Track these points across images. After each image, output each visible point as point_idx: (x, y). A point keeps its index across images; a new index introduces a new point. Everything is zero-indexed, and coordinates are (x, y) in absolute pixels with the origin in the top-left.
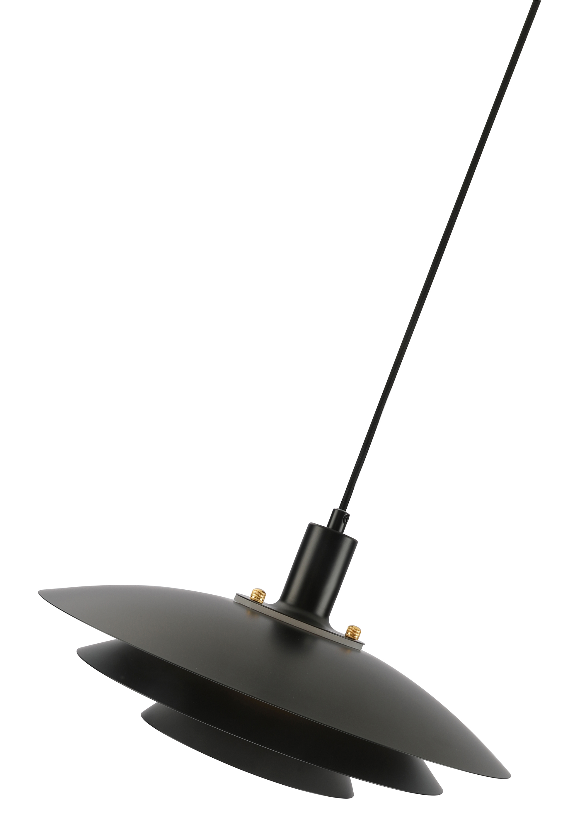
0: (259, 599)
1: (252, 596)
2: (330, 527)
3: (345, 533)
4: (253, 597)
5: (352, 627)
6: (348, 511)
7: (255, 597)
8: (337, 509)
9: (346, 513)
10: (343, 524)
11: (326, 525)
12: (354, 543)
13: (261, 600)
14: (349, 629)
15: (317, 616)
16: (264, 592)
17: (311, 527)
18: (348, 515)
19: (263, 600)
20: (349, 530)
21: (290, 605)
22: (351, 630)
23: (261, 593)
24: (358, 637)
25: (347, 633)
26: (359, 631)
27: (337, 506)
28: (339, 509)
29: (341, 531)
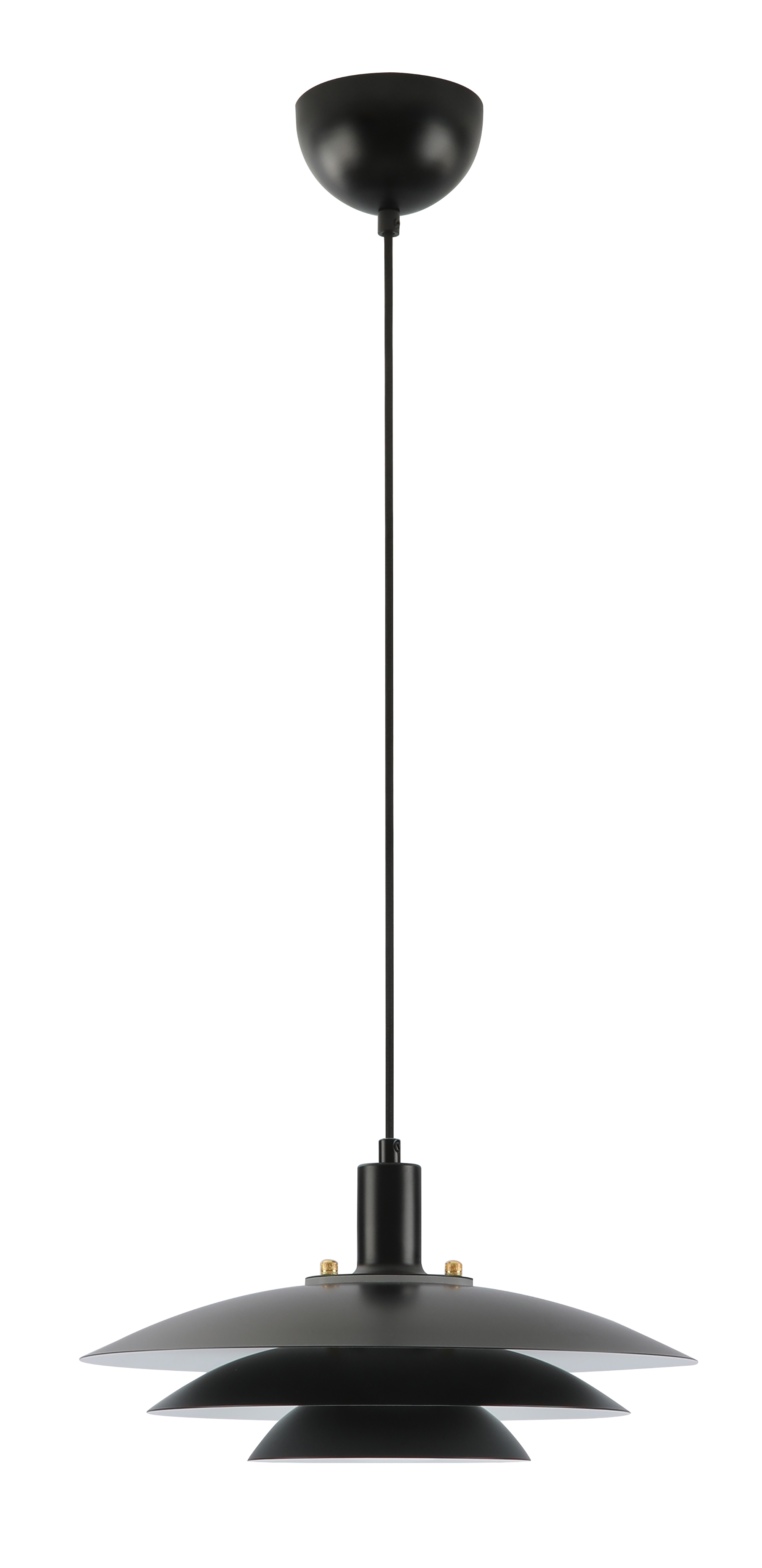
0: (332, 1270)
1: (322, 1271)
2: (383, 1161)
3: (402, 1161)
4: (324, 1271)
5: (450, 1263)
6: (396, 1136)
7: (327, 1271)
8: (384, 1139)
9: (395, 1139)
10: (396, 1154)
11: (377, 1161)
12: (417, 1170)
13: (334, 1271)
14: (446, 1267)
15: (407, 1266)
16: (334, 1262)
17: (362, 1170)
18: (399, 1141)
19: (337, 1271)
20: (406, 1157)
21: (372, 1265)
22: (449, 1266)
23: (331, 1264)
24: (461, 1272)
25: (446, 1272)
26: (459, 1265)
27: (383, 1136)
28: (387, 1138)
29: (396, 1161)
